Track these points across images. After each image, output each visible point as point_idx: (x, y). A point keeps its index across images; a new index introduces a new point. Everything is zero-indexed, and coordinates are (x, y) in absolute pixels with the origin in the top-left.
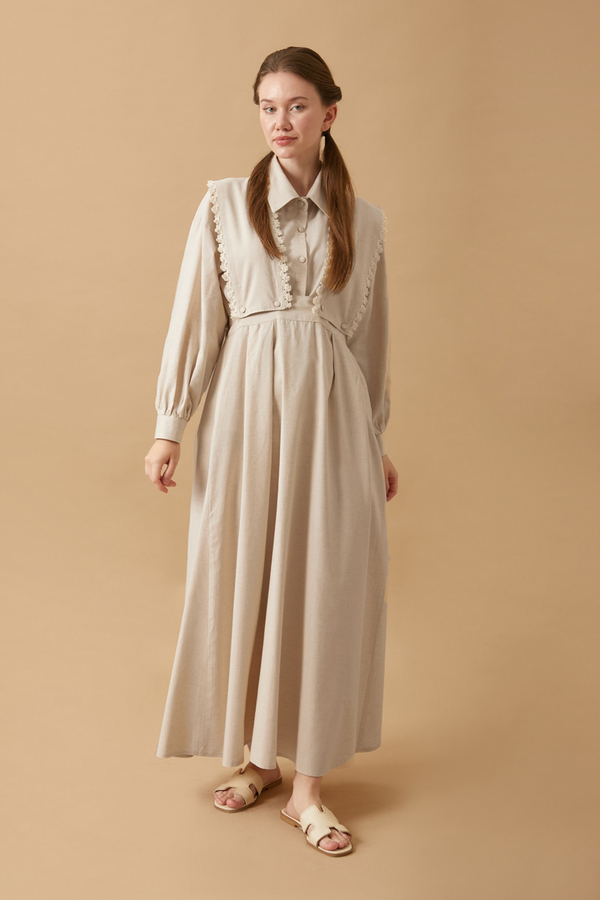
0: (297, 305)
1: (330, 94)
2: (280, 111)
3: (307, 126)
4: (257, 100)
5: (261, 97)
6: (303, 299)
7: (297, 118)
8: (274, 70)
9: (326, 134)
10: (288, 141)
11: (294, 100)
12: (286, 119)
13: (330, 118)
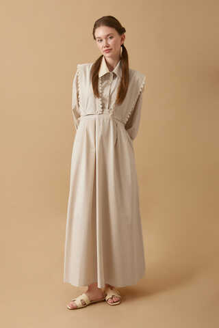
0: (104, 112)
1: (121, 31)
2: (104, 40)
3: (115, 44)
4: (95, 38)
5: (96, 36)
6: (106, 110)
7: (111, 42)
8: (99, 26)
9: (122, 46)
10: (109, 51)
11: (108, 35)
12: (107, 43)
13: (123, 39)
